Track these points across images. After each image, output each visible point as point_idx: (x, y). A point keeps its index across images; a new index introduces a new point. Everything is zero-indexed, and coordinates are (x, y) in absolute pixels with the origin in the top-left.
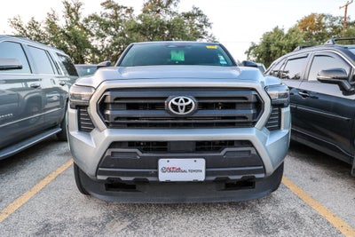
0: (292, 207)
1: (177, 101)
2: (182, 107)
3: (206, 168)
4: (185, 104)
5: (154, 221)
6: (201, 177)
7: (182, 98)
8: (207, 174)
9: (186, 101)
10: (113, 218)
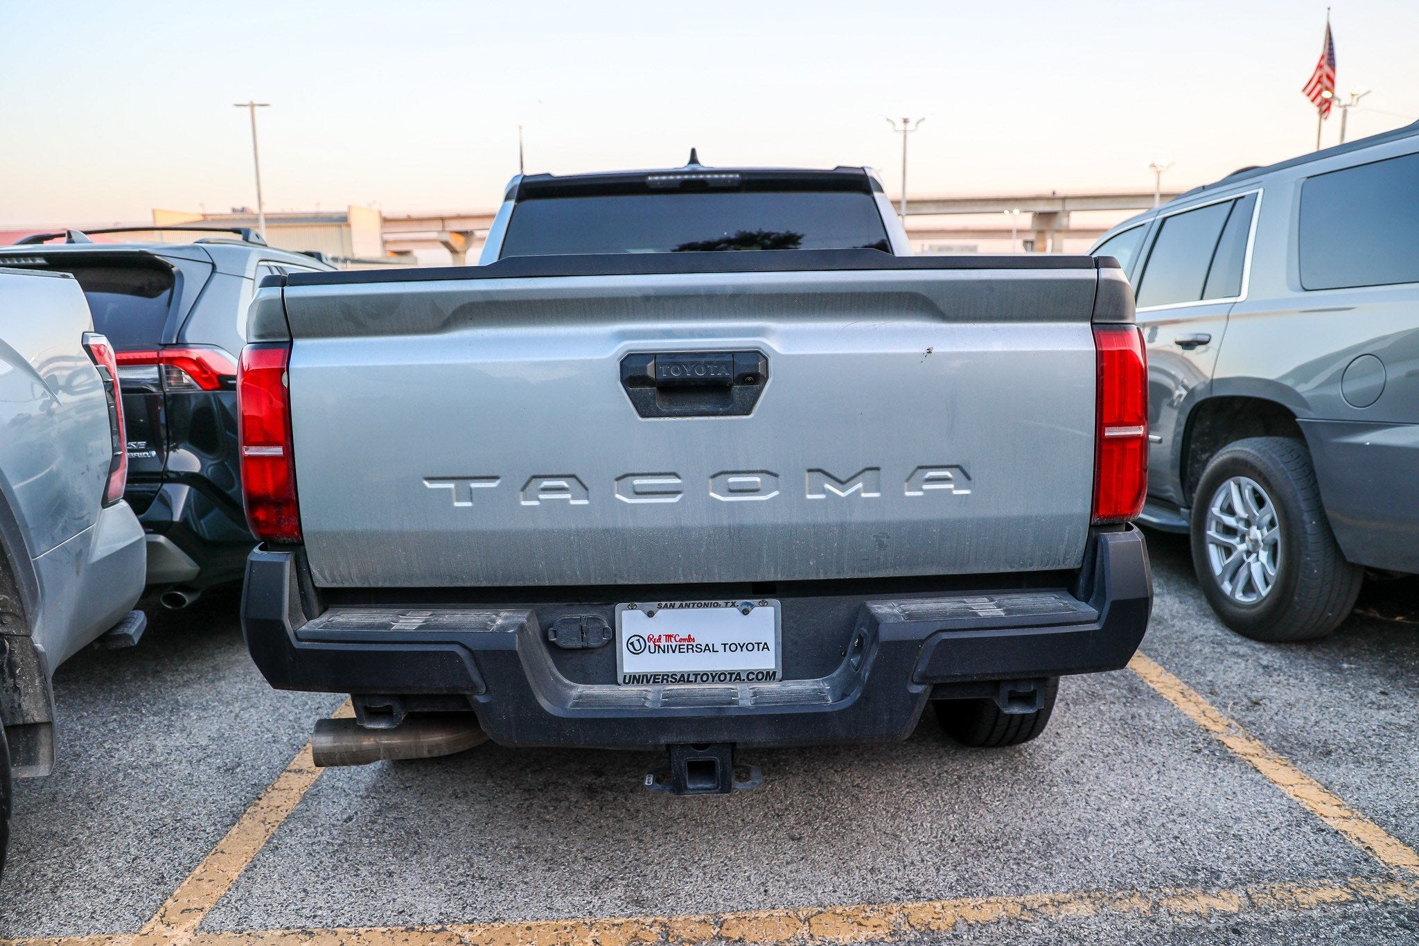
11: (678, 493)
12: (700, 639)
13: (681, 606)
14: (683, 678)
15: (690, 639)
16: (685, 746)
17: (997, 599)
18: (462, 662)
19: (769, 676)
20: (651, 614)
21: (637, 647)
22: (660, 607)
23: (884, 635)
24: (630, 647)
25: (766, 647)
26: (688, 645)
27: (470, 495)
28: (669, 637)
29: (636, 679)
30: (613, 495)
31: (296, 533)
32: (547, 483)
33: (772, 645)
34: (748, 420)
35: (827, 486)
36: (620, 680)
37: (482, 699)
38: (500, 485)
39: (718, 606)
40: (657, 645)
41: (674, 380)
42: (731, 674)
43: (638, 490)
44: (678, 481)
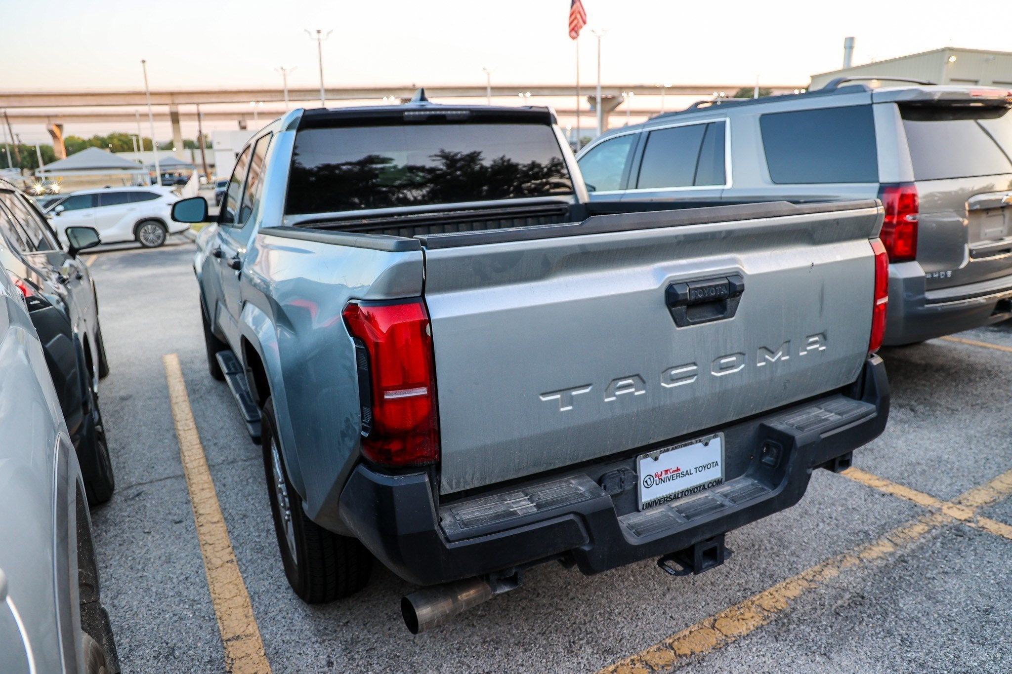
11: (695, 375)
12: (683, 469)
13: (673, 449)
14: (676, 497)
15: (678, 470)
16: (701, 542)
17: (823, 406)
18: (577, 526)
19: (718, 482)
20: (656, 459)
21: (649, 483)
22: (661, 452)
23: (799, 443)
24: (645, 484)
25: (717, 464)
26: (678, 473)
27: (571, 401)
28: (666, 471)
29: (650, 505)
30: (660, 384)
31: (436, 456)
32: (621, 383)
33: (719, 463)
34: (733, 321)
35: (767, 357)
36: (640, 507)
37: (586, 548)
38: (592, 390)
39: (692, 443)
40: (660, 479)
41: (699, 299)
42: (700, 487)
43: (675, 378)
44: (695, 367)
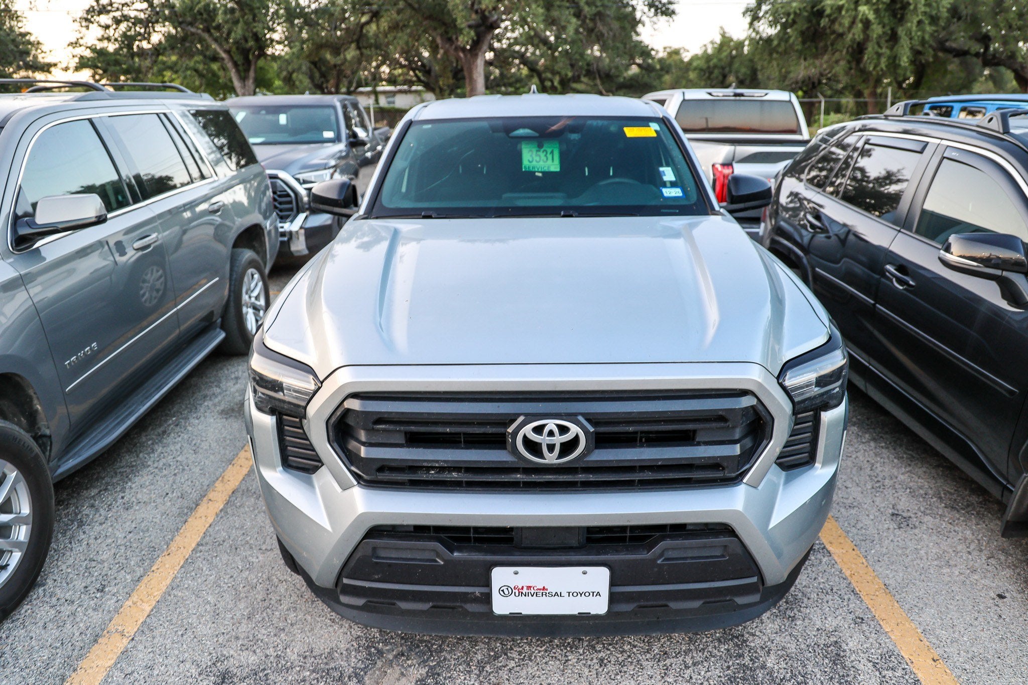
0: (831, 623)
1: (539, 430)
2: (551, 448)
3: (612, 584)
4: (559, 439)
5: (481, 667)
6: (599, 606)
7: (551, 424)
8: (613, 598)
9: (563, 430)
10: (380, 653)
